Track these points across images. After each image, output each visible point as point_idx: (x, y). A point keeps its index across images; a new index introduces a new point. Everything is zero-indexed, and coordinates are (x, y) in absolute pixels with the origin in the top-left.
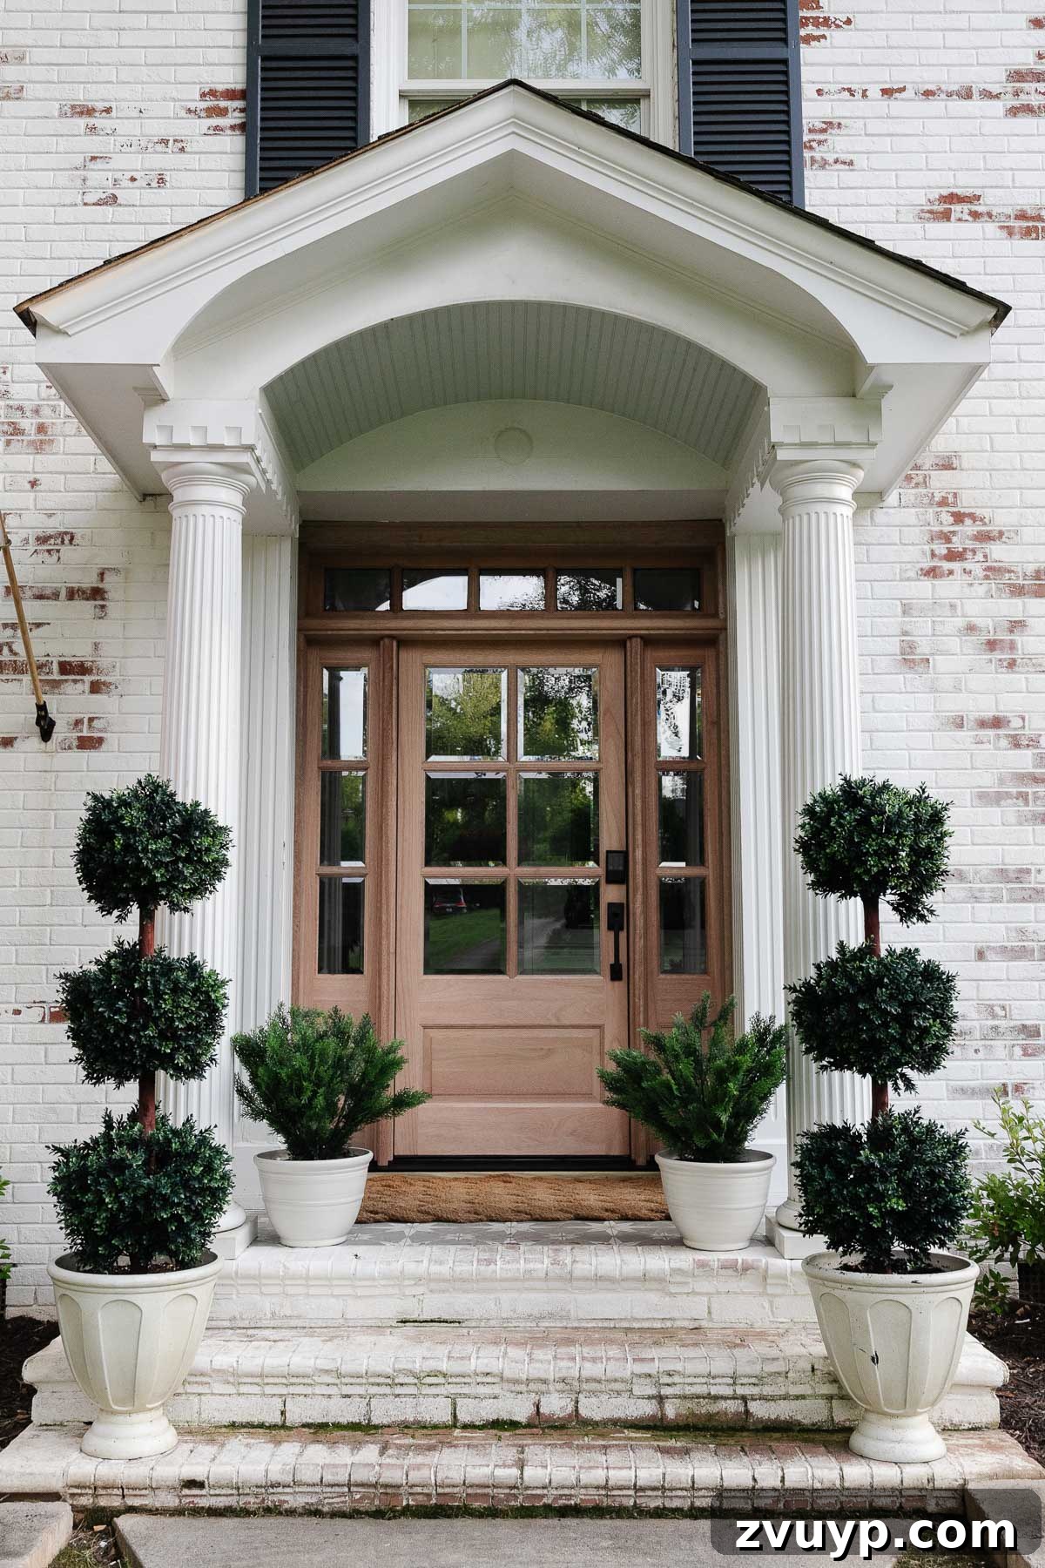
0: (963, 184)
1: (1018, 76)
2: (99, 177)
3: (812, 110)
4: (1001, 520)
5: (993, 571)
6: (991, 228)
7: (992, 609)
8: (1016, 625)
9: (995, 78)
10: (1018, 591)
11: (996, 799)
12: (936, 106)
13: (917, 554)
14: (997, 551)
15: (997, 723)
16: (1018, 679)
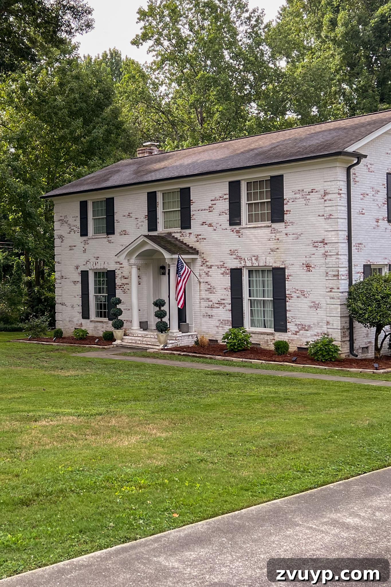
0: (204, 221)
1: (209, 207)
2: (138, 225)
3: (192, 213)
4: (208, 260)
5: (207, 266)
6: (207, 226)
7: (206, 270)
8: (209, 272)
9: (207, 208)
10: (209, 268)
11: (206, 291)
12: (203, 211)
13: (200, 264)
14: (207, 263)
15: (207, 282)
16: (209, 278)
